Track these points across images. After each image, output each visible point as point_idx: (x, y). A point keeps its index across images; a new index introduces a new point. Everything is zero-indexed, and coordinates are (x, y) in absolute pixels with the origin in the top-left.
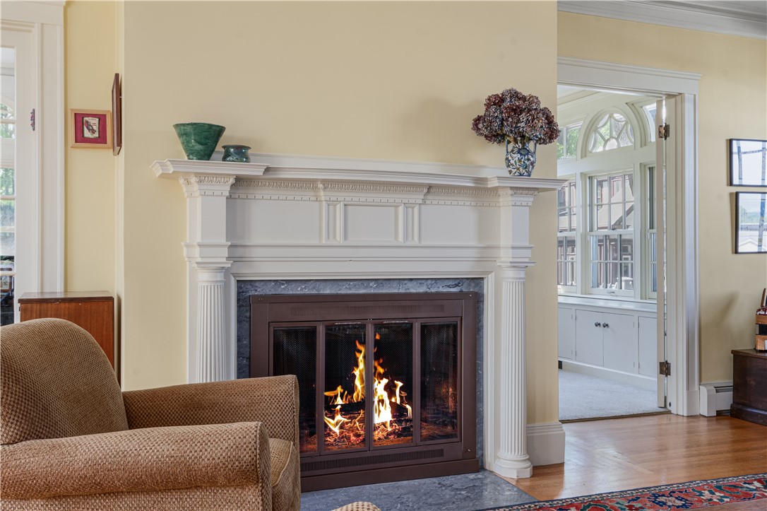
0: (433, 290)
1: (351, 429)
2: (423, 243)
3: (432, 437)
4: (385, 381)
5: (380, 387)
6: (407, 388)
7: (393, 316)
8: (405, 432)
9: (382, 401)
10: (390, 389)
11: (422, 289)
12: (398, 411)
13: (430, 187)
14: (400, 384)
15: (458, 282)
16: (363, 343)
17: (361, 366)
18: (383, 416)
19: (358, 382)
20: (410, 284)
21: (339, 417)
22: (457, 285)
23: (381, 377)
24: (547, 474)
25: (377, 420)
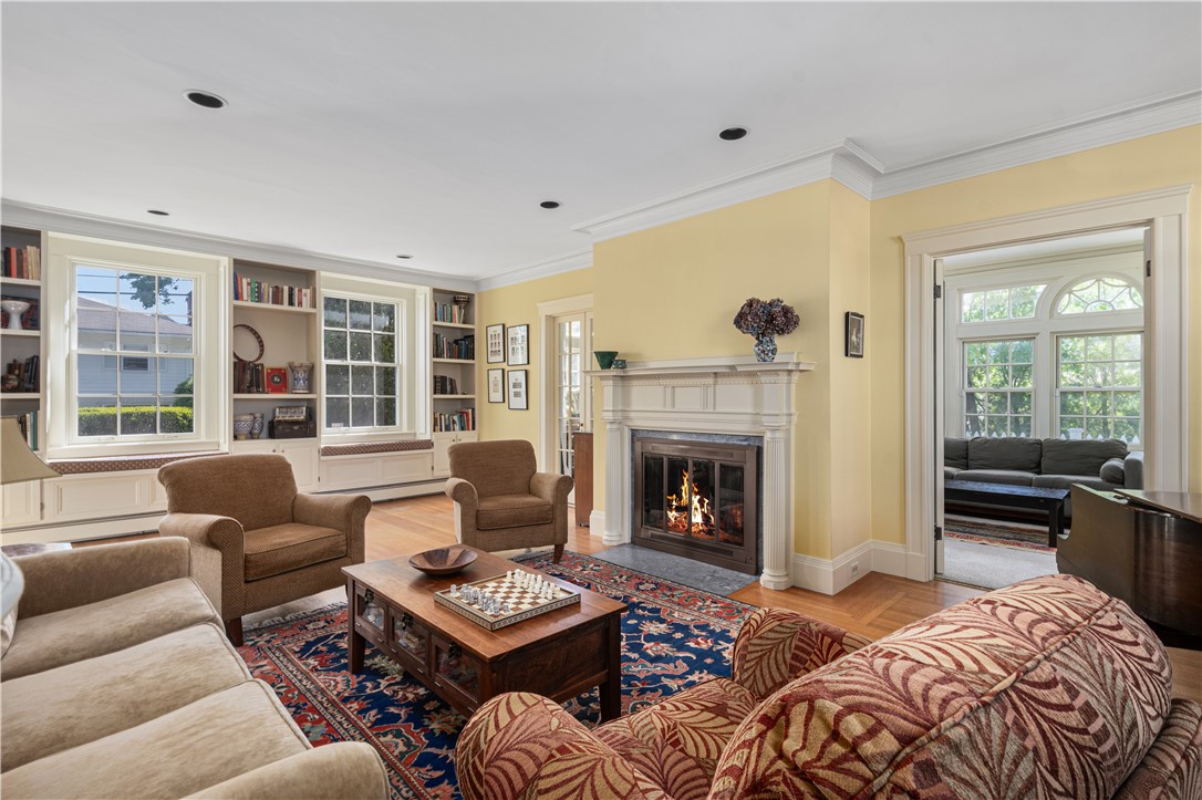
0: (730, 442)
1: (680, 521)
2: (718, 410)
3: (727, 541)
4: (698, 497)
5: (696, 499)
6: (711, 504)
7: (703, 457)
8: (710, 532)
9: (696, 509)
10: (701, 502)
11: (723, 441)
12: (706, 517)
13: (715, 374)
14: (707, 501)
15: (747, 438)
16: (687, 471)
17: (686, 485)
18: (697, 518)
19: (683, 494)
20: (716, 437)
21: (674, 513)
22: (746, 440)
23: (696, 494)
24: (805, 597)
25: (694, 520)
